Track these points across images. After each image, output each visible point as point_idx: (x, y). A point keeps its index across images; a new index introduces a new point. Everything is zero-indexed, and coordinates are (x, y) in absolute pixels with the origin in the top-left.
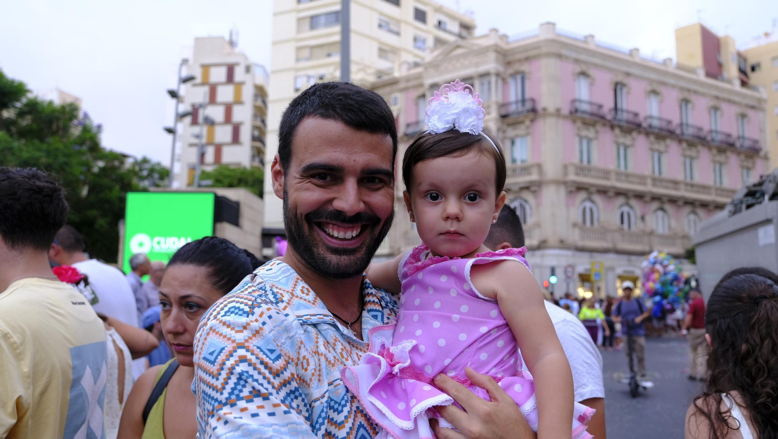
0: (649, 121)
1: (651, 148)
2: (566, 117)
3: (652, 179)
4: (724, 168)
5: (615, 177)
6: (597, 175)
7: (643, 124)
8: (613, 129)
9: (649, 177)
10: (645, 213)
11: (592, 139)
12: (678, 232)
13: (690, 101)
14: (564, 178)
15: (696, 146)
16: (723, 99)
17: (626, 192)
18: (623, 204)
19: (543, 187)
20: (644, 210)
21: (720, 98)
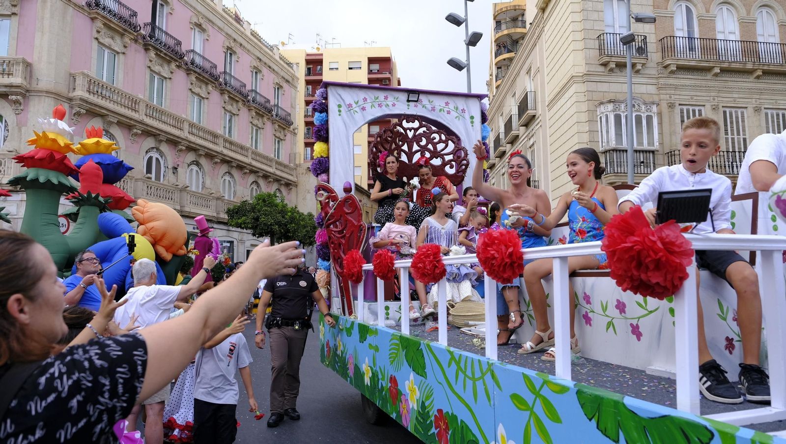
0: (191, 55)
1: (191, 89)
2: (81, 7)
3: (190, 125)
4: (260, 134)
5: (145, 111)
6: (121, 101)
7: (185, 58)
8: (147, 50)
9: (187, 121)
10: (178, 163)
11: (118, 53)
12: (213, 192)
13: (235, 53)
14: (69, 92)
15: (237, 101)
16: (265, 64)
17: (157, 132)
18: (153, 148)
19: (31, 97)
20: (177, 160)
21: (263, 61)
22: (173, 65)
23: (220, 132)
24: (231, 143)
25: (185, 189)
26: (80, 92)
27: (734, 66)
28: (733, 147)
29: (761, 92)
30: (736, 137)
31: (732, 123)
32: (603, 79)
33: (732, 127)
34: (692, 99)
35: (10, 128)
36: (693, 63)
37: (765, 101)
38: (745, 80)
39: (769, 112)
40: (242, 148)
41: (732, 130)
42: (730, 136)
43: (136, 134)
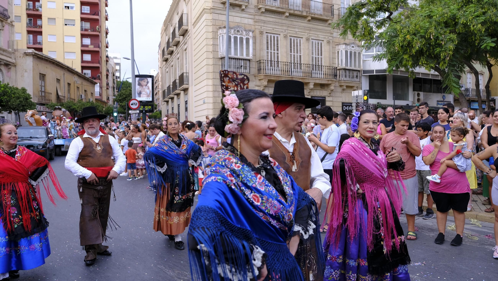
27: (296, 13)
28: (294, 60)
29: (310, 29)
30: (296, 54)
31: (294, 46)
32: (222, 12)
33: (294, 48)
34: (273, 30)
36: (274, 9)
37: (312, 35)
38: (302, 21)
39: (314, 41)
41: (294, 50)
42: (293, 54)
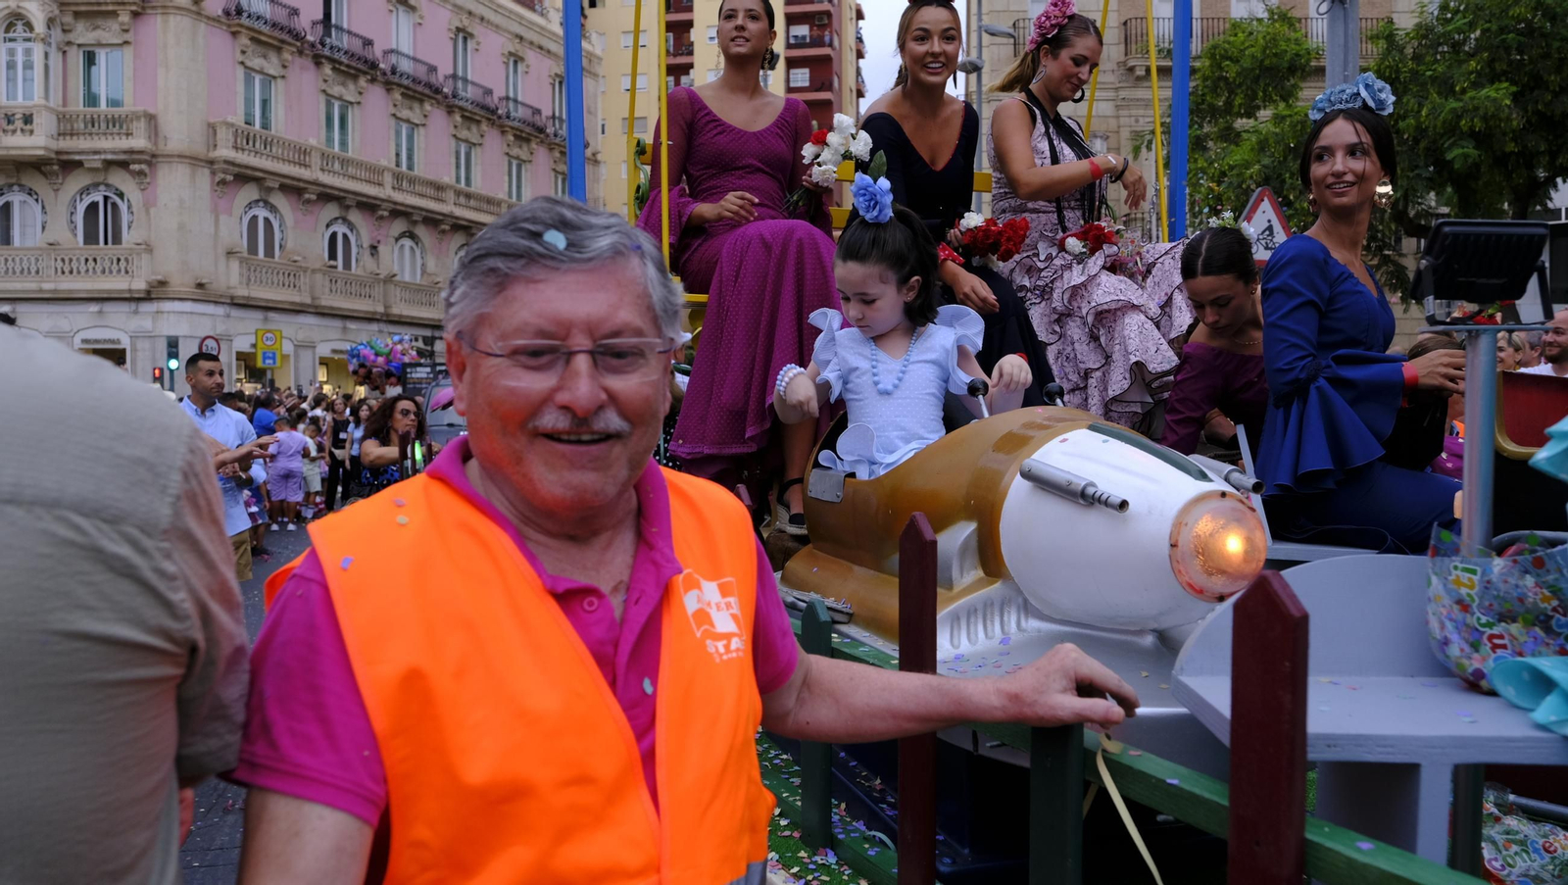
0: (393, 59)
1: (394, 115)
2: (216, 20)
3: (394, 174)
4: (526, 171)
5: (319, 163)
6: (283, 154)
7: (382, 66)
8: (318, 64)
9: (389, 170)
10: (379, 238)
11: (274, 77)
12: (438, 280)
13: (472, 35)
14: (208, 151)
15: (478, 122)
16: (531, 43)
17: (342, 194)
18: (336, 219)
19: (159, 165)
20: (376, 233)
21: (525, 40)
22: (362, 82)
23: (448, 179)
24: (468, 196)
25: (390, 279)
26: (225, 152)
35: (134, 210)
40: (489, 201)
43: (308, 201)
